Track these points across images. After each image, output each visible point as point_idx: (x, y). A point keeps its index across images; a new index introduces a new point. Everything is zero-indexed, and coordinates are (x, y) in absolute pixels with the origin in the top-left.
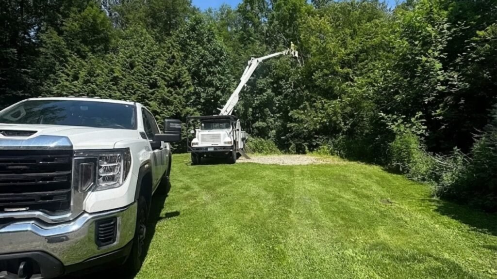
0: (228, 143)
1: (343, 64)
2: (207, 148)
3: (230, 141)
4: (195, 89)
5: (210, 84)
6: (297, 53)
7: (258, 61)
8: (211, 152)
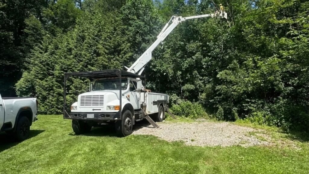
0: (115, 107)
1: (280, 14)
2: (85, 114)
6: (226, 14)
7: (179, 19)
8: (90, 121)
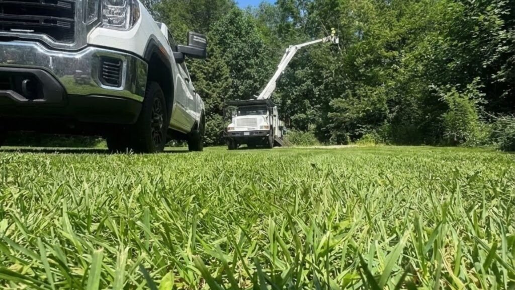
0: (265, 127)
2: (243, 132)
3: (266, 125)
4: (233, 82)
5: (248, 76)
6: (337, 39)
7: (296, 48)
8: (247, 137)
